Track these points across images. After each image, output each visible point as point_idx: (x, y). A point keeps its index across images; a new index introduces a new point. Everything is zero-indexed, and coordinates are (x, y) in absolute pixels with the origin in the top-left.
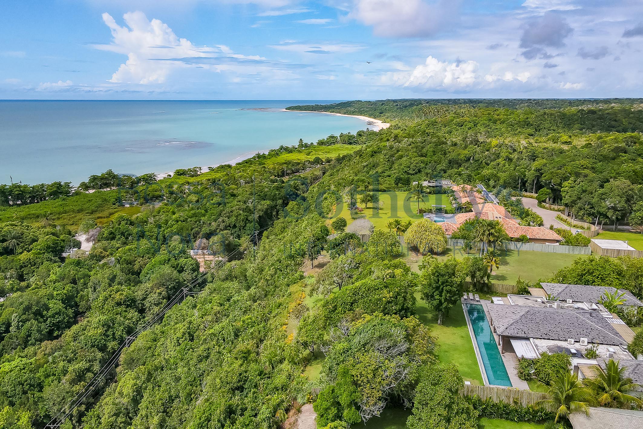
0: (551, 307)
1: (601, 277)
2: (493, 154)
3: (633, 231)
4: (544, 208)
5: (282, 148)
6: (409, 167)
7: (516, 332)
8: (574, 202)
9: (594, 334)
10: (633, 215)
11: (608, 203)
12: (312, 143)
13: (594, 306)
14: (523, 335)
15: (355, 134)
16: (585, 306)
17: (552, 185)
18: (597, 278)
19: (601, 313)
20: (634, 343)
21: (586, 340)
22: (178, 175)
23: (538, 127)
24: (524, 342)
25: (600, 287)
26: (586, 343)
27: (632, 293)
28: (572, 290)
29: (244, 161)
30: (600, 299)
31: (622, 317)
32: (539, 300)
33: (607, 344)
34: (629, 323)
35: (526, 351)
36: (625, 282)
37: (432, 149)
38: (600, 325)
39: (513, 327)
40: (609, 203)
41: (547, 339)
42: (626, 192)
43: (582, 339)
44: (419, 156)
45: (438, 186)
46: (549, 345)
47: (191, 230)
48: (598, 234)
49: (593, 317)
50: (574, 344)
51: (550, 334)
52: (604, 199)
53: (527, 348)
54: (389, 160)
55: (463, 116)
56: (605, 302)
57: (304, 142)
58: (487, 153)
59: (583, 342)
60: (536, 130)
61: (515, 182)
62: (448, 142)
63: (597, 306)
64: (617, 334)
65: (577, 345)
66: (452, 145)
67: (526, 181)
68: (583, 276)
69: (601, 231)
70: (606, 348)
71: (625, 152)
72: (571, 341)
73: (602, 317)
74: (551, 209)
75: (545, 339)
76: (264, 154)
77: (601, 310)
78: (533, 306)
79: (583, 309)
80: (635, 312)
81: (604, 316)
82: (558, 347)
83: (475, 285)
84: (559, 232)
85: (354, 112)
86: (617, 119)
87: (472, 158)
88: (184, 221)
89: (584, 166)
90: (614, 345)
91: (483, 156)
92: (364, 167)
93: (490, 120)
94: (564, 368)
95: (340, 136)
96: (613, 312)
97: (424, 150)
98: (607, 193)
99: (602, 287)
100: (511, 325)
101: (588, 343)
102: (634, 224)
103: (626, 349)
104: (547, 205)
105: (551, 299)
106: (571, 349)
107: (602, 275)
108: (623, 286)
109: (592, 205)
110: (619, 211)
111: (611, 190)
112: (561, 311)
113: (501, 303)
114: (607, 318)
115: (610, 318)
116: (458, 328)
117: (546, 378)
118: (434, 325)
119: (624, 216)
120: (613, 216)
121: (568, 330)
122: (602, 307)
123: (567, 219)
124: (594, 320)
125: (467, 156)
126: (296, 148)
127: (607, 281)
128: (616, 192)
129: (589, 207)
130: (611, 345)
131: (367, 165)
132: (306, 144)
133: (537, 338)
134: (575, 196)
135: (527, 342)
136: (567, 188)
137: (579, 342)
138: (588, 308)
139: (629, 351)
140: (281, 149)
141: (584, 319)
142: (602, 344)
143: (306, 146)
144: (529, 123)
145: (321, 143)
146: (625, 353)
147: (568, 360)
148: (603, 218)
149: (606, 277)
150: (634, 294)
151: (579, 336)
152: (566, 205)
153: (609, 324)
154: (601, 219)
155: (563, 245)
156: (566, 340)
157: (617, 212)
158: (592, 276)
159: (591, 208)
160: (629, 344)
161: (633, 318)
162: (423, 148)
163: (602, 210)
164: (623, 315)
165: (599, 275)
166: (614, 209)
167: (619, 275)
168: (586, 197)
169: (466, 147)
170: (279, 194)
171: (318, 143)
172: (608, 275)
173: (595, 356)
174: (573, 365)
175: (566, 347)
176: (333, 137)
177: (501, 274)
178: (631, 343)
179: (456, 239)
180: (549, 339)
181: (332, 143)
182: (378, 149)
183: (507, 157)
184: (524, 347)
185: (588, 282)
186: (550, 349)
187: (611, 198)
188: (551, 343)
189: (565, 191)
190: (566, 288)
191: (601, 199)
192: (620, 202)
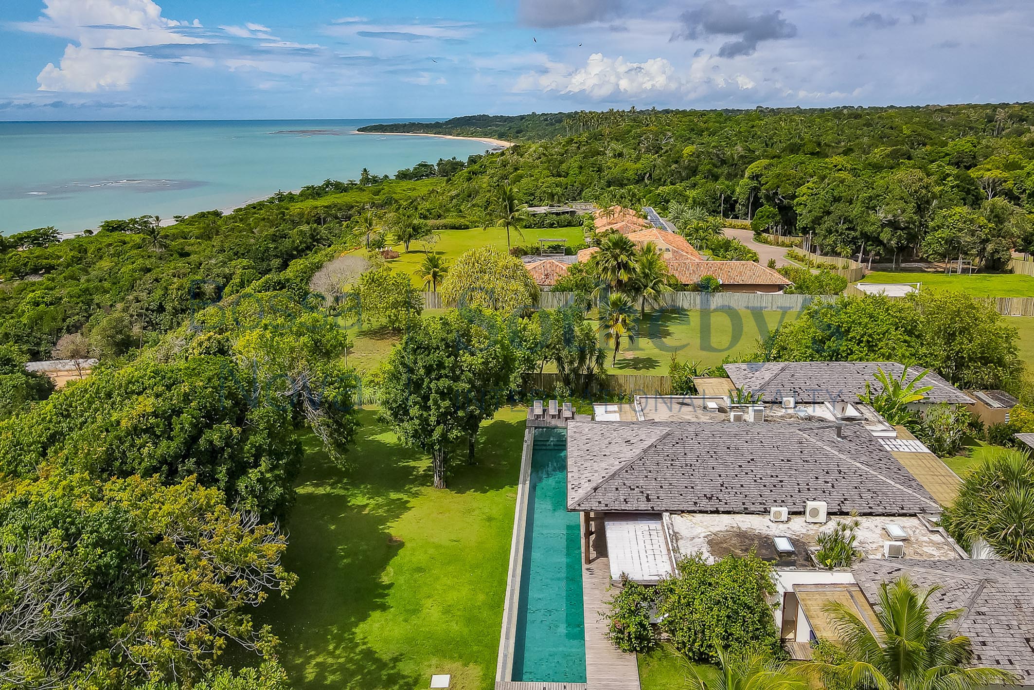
0: (738, 419)
1: (868, 342)
2: (686, 168)
3: (929, 270)
4: (766, 242)
5: (328, 184)
6: (532, 194)
7: (622, 498)
8: (817, 221)
9: (844, 487)
10: (928, 238)
11: (881, 215)
12: (386, 176)
13: (851, 412)
14: (643, 506)
15: (465, 160)
16: (825, 412)
17: (779, 199)
18: (858, 344)
19: (868, 427)
20: (959, 504)
21: (822, 506)
22: (108, 230)
23: (770, 139)
24: (642, 526)
25: (864, 363)
26: (822, 517)
27: (940, 373)
28: (797, 375)
29: (250, 205)
30: (864, 391)
31: (920, 435)
32: (712, 405)
33: (883, 515)
34: (938, 448)
35: (643, 555)
36: (923, 350)
37: (576, 164)
38: (863, 458)
39: (617, 482)
40: (883, 215)
41: (712, 512)
42: (916, 192)
43: (810, 505)
44: (553, 176)
45: (567, 212)
46: (715, 529)
47: (64, 320)
48: (864, 277)
49: (844, 438)
50: (789, 520)
51: (721, 496)
52: (873, 208)
53: (649, 547)
54: (498, 185)
55: (648, 125)
56: (877, 400)
57: (372, 173)
58: (674, 166)
59: (815, 512)
60: (767, 145)
61: (714, 203)
62: (607, 152)
63: (857, 409)
64: (908, 480)
65: (798, 525)
66: (615, 156)
67: (736, 202)
68: (825, 343)
69: (868, 272)
70: (880, 526)
71: (909, 158)
72: (780, 513)
73: (871, 436)
74: (777, 244)
75: (706, 512)
76: (290, 194)
77: (866, 419)
78: (694, 420)
79: (822, 420)
80: (951, 420)
81: (875, 434)
82: (743, 536)
83: (567, 381)
84: (786, 273)
85: (475, 132)
86: (893, 126)
87: (648, 175)
88: (51, 304)
89: (839, 167)
90: (904, 515)
91: (667, 172)
92: (452, 198)
93: (693, 130)
94: (749, 608)
95: (438, 165)
96: (898, 423)
97: (564, 166)
98: (879, 196)
99: (871, 364)
100: (613, 476)
101: (829, 514)
102: (932, 254)
103: (938, 525)
104: (771, 237)
105: (742, 399)
106: (777, 540)
107: (870, 336)
108: (920, 359)
109: (851, 222)
110: (902, 229)
111: (887, 190)
112: (763, 429)
113: (616, 417)
114: (883, 438)
115: (888, 438)
116: (491, 494)
117: (694, 641)
118: (423, 489)
119: (913, 238)
120: (891, 240)
121: (774, 480)
122: (868, 413)
123: (805, 256)
124: (847, 444)
125: (640, 172)
126: (356, 185)
127: (882, 348)
128: (897, 192)
129: (846, 226)
130: (894, 515)
131: (458, 195)
132: (374, 177)
133: (683, 512)
134: (820, 208)
135: (654, 525)
136: (804, 198)
137: (804, 513)
138: (834, 415)
139: (947, 529)
140: (327, 186)
141: (820, 444)
142: (871, 514)
143: (375, 180)
144: (756, 134)
145: (403, 176)
146: (937, 538)
147: (762, 578)
148: (873, 245)
149: (880, 340)
150: (946, 377)
151: (805, 494)
152: (805, 231)
153: (888, 456)
154: (868, 248)
155: (792, 293)
156: (766, 512)
157: (899, 232)
158: (847, 340)
159: (848, 229)
160: (946, 509)
161: (945, 436)
162: (561, 162)
163: (869, 229)
164: (922, 430)
165: (862, 336)
166: (893, 225)
167: (910, 333)
168: (839, 209)
169: (638, 159)
170: (276, 248)
171: (398, 177)
172: (884, 334)
173: (848, 558)
174: (781, 591)
175: (765, 531)
176: (426, 165)
177: (647, 355)
178: (950, 505)
179: (563, 291)
180: (717, 512)
181: (423, 175)
182: (481, 167)
183: (709, 171)
184: (641, 543)
185: (838, 354)
186: (716, 544)
187: (888, 204)
188: (722, 523)
189: (801, 204)
190: (783, 370)
191: (867, 208)
192: (903, 211)
